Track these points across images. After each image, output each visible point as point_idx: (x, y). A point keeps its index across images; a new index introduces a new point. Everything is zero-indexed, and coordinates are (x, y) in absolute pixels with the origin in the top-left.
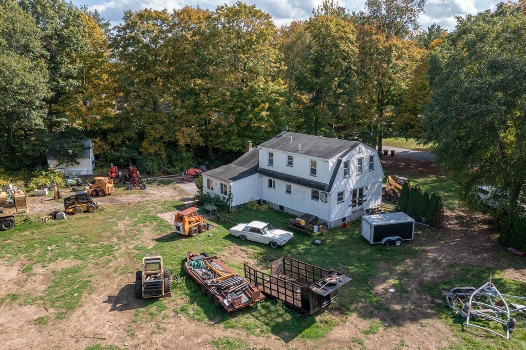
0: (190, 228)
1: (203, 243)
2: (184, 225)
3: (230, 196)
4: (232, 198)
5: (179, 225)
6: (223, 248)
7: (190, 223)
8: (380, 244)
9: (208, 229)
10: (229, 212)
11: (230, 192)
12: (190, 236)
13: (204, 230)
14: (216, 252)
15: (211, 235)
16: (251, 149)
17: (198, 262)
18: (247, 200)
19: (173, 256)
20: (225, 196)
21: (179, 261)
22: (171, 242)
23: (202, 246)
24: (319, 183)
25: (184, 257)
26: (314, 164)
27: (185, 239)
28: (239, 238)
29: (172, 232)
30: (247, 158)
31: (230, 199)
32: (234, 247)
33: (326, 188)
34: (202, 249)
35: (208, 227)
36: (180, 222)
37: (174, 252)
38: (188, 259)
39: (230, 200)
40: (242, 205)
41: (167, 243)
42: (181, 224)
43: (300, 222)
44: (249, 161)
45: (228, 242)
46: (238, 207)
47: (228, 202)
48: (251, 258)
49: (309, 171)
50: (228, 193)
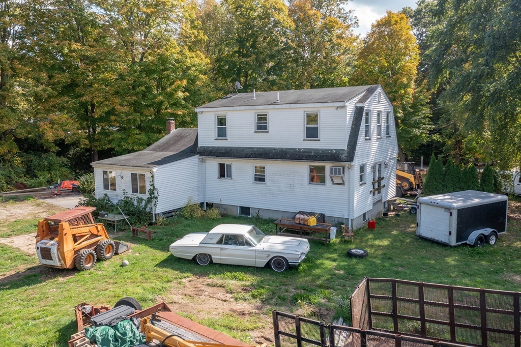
0: (77, 252)
1: (112, 281)
2: (60, 244)
3: (152, 192)
4: (156, 198)
5: (48, 246)
6: (165, 285)
7: (75, 239)
8: (466, 244)
9: (116, 254)
10: (151, 224)
11: (153, 185)
12: (75, 268)
13: (108, 255)
14: (151, 297)
15: (127, 262)
16: (174, 131)
17: (115, 328)
18: (180, 202)
19: (31, 323)
20: (141, 196)
21: (51, 334)
22: (24, 288)
23: (111, 287)
24: (324, 151)
25: (66, 320)
26: (312, 118)
27: (65, 276)
28: (194, 261)
29: (29, 266)
30: (169, 141)
31: (152, 198)
32: (189, 280)
33: (344, 156)
34: (112, 294)
35: (117, 249)
36: (52, 239)
37: (34, 311)
38: (80, 323)
39: (153, 200)
40: (174, 211)
41: (16, 291)
42: (52, 242)
43: (307, 220)
44: (174, 143)
45: (171, 273)
46: (168, 214)
47: (149, 206)
48: (245, 300)
49: (302, 134)
50: (148, 187)
